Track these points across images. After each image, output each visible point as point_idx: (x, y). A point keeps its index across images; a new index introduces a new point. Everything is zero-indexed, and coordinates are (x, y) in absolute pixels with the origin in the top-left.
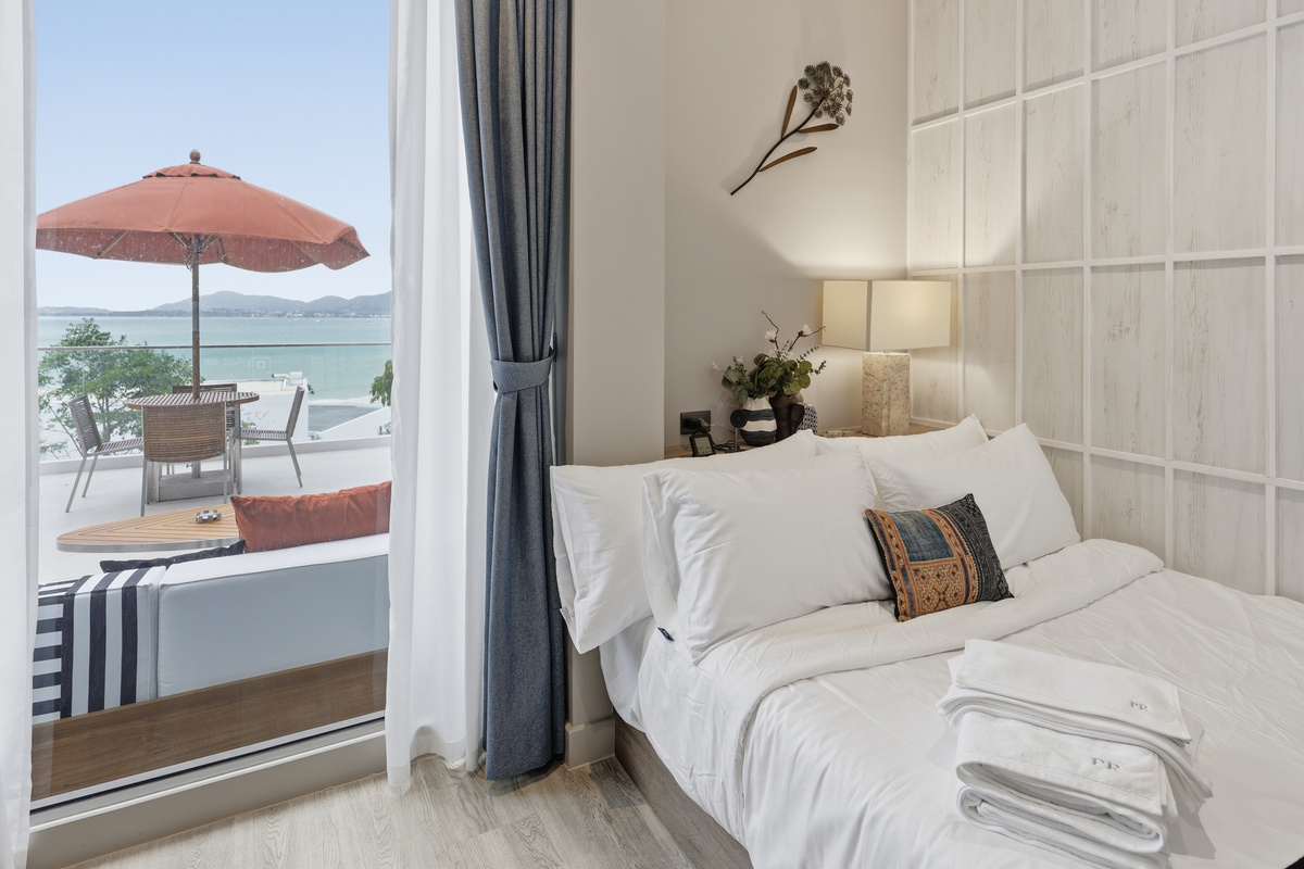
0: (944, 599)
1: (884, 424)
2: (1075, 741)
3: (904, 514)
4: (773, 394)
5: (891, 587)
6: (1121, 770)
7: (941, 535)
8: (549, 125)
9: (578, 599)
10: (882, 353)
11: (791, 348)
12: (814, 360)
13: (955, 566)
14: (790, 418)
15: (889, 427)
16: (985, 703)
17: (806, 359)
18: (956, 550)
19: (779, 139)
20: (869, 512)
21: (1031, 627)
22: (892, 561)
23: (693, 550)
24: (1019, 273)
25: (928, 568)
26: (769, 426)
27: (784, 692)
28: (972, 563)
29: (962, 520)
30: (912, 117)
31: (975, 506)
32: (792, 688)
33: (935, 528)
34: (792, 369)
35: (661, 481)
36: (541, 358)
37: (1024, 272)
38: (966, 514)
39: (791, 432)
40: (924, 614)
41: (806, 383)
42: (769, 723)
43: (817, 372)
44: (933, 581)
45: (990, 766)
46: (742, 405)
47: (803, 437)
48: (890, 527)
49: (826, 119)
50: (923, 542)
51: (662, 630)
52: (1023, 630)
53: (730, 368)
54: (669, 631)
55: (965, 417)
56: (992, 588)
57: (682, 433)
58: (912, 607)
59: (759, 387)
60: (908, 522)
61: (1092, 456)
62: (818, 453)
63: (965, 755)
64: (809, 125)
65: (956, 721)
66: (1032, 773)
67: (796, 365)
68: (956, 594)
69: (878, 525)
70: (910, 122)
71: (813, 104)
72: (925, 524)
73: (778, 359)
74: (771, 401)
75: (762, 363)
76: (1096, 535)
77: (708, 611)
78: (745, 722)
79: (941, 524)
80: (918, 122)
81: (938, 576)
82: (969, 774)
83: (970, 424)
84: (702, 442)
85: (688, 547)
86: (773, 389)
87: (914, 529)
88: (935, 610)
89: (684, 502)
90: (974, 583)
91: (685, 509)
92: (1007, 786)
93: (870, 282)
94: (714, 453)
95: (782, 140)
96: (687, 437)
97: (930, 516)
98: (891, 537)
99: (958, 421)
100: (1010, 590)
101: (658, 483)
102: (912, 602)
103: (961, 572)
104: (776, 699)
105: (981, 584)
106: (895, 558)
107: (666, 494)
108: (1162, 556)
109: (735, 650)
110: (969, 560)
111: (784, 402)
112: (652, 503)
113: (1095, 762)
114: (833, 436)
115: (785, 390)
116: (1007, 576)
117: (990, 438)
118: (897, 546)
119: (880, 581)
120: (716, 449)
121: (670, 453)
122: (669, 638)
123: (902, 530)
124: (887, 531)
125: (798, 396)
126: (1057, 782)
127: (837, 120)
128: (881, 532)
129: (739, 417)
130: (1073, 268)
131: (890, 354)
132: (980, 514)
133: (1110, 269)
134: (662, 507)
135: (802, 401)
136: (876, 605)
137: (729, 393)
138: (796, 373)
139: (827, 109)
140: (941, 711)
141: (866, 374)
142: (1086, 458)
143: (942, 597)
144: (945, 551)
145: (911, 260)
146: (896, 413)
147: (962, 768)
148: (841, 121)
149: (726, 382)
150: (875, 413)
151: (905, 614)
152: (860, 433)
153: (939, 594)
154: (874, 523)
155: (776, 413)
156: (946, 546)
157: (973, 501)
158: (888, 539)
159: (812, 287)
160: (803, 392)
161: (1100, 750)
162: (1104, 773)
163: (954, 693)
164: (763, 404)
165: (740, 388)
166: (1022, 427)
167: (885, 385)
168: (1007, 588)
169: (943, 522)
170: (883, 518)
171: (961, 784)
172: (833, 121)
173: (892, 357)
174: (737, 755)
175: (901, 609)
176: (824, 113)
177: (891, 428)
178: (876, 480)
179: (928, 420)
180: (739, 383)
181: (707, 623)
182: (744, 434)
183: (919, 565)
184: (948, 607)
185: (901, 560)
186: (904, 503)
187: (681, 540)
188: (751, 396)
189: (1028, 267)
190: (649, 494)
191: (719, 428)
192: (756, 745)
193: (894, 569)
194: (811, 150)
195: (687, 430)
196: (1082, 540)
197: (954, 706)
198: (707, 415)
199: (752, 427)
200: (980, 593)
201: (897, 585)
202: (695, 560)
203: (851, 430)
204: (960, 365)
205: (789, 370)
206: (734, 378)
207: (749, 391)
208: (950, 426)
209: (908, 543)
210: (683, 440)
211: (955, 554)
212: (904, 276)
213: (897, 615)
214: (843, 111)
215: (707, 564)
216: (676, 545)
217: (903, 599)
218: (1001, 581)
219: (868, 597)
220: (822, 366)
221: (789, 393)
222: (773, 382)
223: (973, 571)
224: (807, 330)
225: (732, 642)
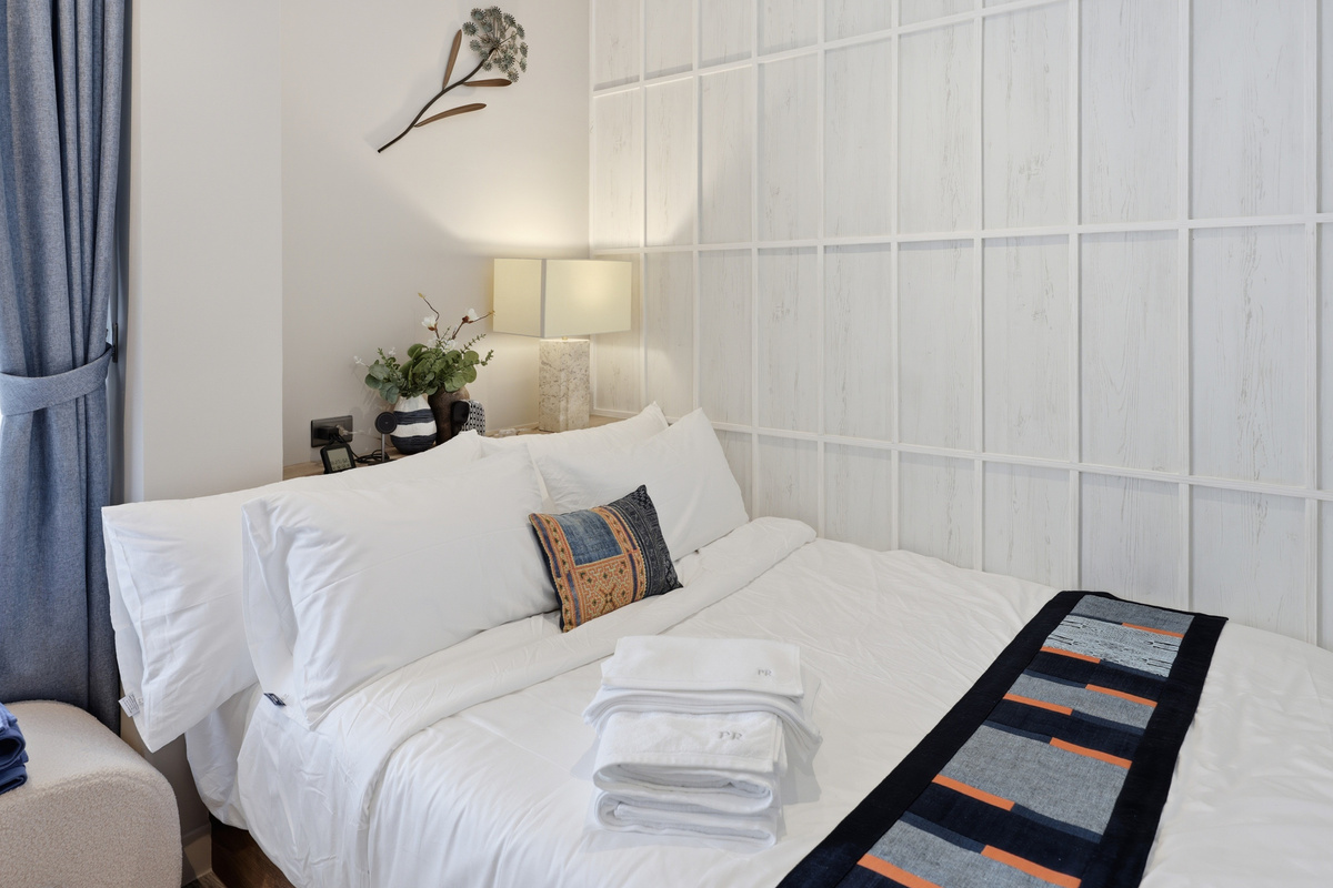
0: (611, 601)
1: (562, 418)
2: (709, 720)
3: (572, 514)
4: (432, 391)
5: (557, 597)
6: (743, 738)
7: (609, 533)
8: (98, 41)
9: (148, 681)
10: (561, 340)
11: (454, 337)
12: (481, 350)
13: (623, 563)
14: (453, 417)
15: (567, 420)
16: (630, 702)
17: (471, 348)
18: (624, 546)
19: (439, 90)
20: (534, 517)
21: (695, 614)
22: (557, 568)
23: (313, 587)
24: (695, 253)
25: (594, 569)
26: (428, 429)
27: (421, 739)
28: (641, 558)
29: (632, 513)
30: (594, 81)
31: (647, 498)
32: (431, 731)
33: (604, 526)
34: (455, 361)
35: (269, 508)
36: (86, 361)
37: (700, 252)
38: (638, 508)
39: (454, 434)
40: (590, 619)
41: (472, 377)
42: (400, 778)
43: (484, 364)
44: (600, 583)
45: (627, 765)
46: (394, 406)
47: (466, 439)
48: (555, 531)
49: (495, 73)
50: (590, 542)
51: (270, 696)
52: (687, 618)
53: (377, 362)
54: (280, 695)
55: (648, 405)
56: (662, 581)
57: (313, 446)
58: (578, 615)
59: (414, 383)
60: (576, 522)
61: (759, 436)
62: (483, 455)
63: (603, 759)
64: (477, 78)
65: (602, 727)
66: (664, 761)
67: (459, 356)
68: (623, 593)
69: (543, 529)
70: (592, 88)
71: (482, 54)
72: (595, 523)
73: (436, 350)
74: (431, 400)
75: (417, 355)
76: (763, 514)
77: (330, 661)
78: (371, 784)
79: (611, 520)
80: (600, 87)
81: (605, 576)
82: (607, 779)
83: (651, 412)
84: (337, 455)
85: (305, 586)
86: (431, 384)
87: (581, 530)
88: (602, 614)
89: (300, 531)
90: (642, 578)
91: (302, 540)
92: (643, 781)
93: (544, 261)
94: (354, 466)
95: (444, 91)
96: (318, 450)
97: (599, 513)
98: (557, 541)
99: (640, 410)
100: (679, 580)
101: (266, 510)
102: (577, 608)
103: (629, 569)
104: (410, 748)
105: (649, 579)
106: (560, 564)
107: (276, 523)
108: (815, 527)
109: (364, 700)
110: (638, 555)
111: (446, 400)
112: (255, 537)
113: (722, 736)
114: (504, 436)
115: (447, 385)
116: (677, 568)
117: (670, 425)
118: (563, 550)
119: (546, 592)
120: (357, 461)
121: (290, 472)
122: (279, 703)
123: (569, 532)
124: (552, 535)
125: (462, 392)
126: (687, 764)
127: (510, 75)
128: (546, 537)
129: (388, 421)
130: (743, 250)
131: (570, 340)
132: (651, 506)
133: (774, 251)
134: (270, 540)
135: (468, 397)
136: (541, 619)
137: (377, 392)
138: (460, 364)
139: (497, 61)
140: (588, 719)
141: (543, 363)
142: (755, 439)
143: (609, 598)
144: (613, 548)
145: (594, 238)
146: (575, 406)
147: (600, 775)
148: (514, 77)
149: (371, 380)
150: (552, 407)
151: (570, 623)
152: (536, 430)
153: (606, 595)
154: (539, 530)
155: (435, 413)
156: (614, 543)
157: (645, 493)
158: (553, 544)
159: (481, 265)
160: (468, 387)
161: (729, 724)
162: (728, 744)
163: (602, 696)
164: (420, 403)
165: (389, 386)
166: (698, 411)
167: (563, 375)
168: (676, 579)
169: (612, 518)
170: (548, 522)
171: (599, 791)
172: (505, 76)
173: (570, 343)
174: (360, 827)
175: (566, 619)
176: (494, 65)
177: (570, 422)
178: (545, 480)
179: (610, 411)
180: (388, 380)
181: (328, 676)
182: (395, 440)
183: (586, 567)
184: (615, 608)
185: (567, 565)
186: (575, 502)
187: (296, 579)
188: (404, 395)
189: (704, 247)
190: (252, 527)
191: (364, 437)
192: (384, 808)
193: (559, 576)
194: (482, 106)
195: (319, 441)
196: (751, 520)
197: (600, 711)
198: (348, 422)
199: (403, 431)
200: (648, 588)
201: (562, 595)
202: (315, 600)
203: (528, 427)
204: (642, 350)
205: (451, 362)
206: (381, 374)
207: (400, 388)
208: (631, 416)
209: (574, 546)
210: (312, 455)
211: (624, 550)
212: (586, 254)
213: (562, 625)
214: (516, 66)
215: (330, 603)
216: (291, 586)
217: (568, 607)
218: (669, 572)
219: (532, 611)
220: (489, 356)
221: (453, 389)
222: (430, 377)
223: (641, 566)
224: (473, 316)
225: (362, 693)
